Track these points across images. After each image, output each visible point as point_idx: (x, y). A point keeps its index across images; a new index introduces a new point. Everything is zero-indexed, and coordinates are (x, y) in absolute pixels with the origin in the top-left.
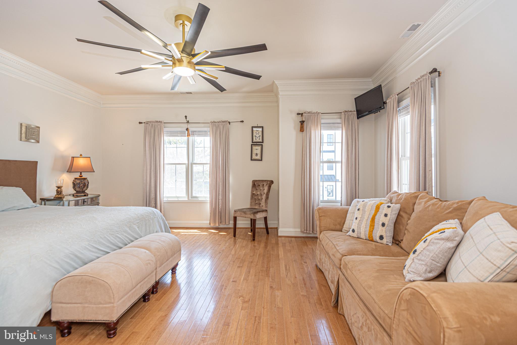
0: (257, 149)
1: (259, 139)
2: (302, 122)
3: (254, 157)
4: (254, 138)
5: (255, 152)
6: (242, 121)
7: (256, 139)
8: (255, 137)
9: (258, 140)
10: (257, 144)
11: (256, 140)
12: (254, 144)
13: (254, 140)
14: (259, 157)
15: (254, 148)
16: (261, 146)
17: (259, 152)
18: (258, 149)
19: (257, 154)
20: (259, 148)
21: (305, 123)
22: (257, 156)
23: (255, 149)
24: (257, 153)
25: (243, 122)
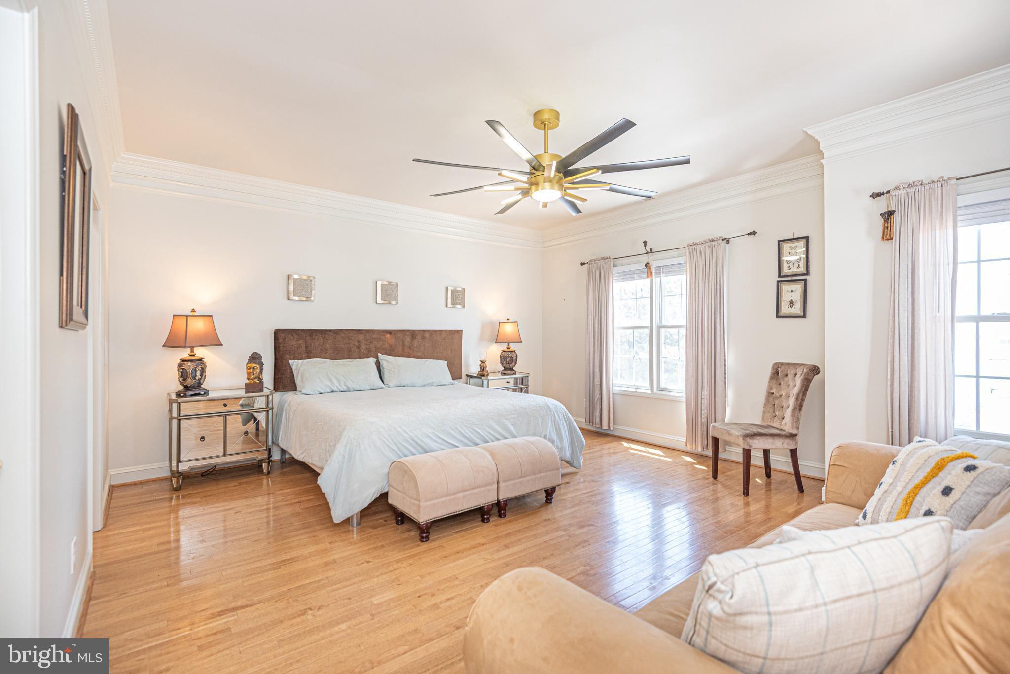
0: (792, 291)
1: (799, 267)
2: (888, 215)
3: (785, 310)
4: (785, 266)
5: (786, 297)
6: (754, 233)
7: (789, 268)
8: (787, 263)
9: (794, 270)
10: (794, 278)
11: (790, 271)
12: (784, 279)
13: (785, 271)
14: (797, 309)
15: (785, 288)
16: (802, 283)
17: (797, 297)
18: (796, 291)
19: (792, 303)
20: (798, 288)
22: (791, 307)
23: (788, 291)
24: (791, 301)
25: (754, 235)
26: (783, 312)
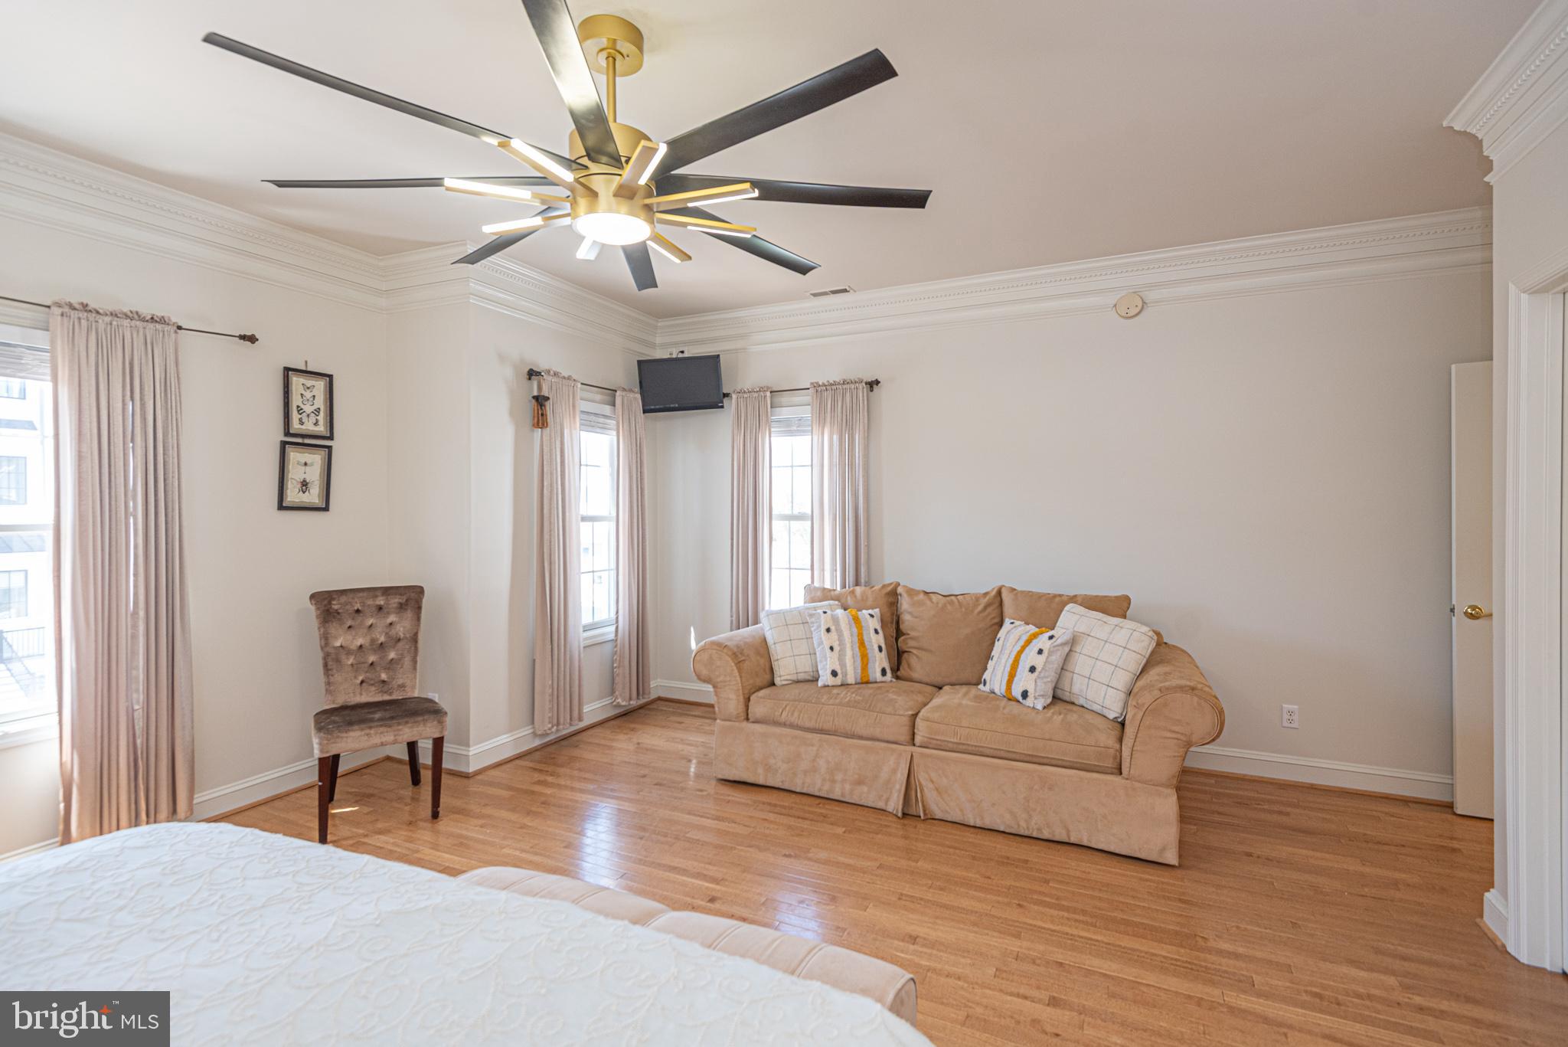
0: (306, 464)
1: (316, 424)
2: (540, 400)
3: (293, 496)
4: (295, 416)
5: (295, 474)
6: (252, 339)
7: (302, 423)
8: (298, 411)
9: (309, 427)
10: (307, 441)
11: (303, 427)
12: (292, 440)
13: (295, 426)
14: (313, 497)
15: (295, 456)
16: (324, 452)
17: (314, 474)
18: (312, 464)
19: (305, 485)
20: (316, 459)
21: (548, 405)
22: (304, 492)
23: (298, 463)
24: (304, 481)
25: (253, 343)
26: (289, 499)
